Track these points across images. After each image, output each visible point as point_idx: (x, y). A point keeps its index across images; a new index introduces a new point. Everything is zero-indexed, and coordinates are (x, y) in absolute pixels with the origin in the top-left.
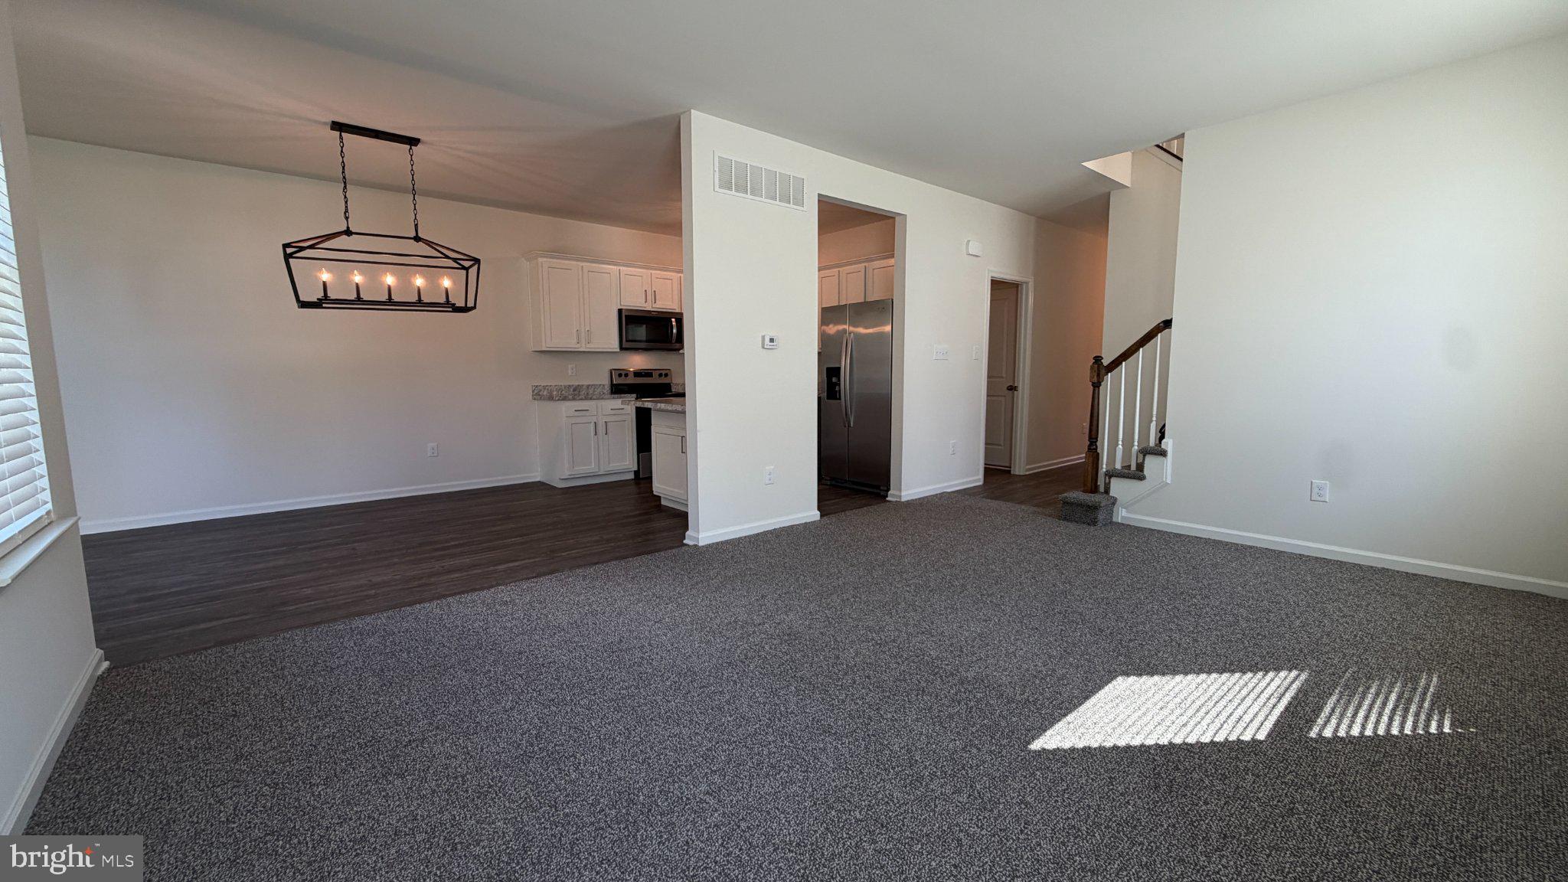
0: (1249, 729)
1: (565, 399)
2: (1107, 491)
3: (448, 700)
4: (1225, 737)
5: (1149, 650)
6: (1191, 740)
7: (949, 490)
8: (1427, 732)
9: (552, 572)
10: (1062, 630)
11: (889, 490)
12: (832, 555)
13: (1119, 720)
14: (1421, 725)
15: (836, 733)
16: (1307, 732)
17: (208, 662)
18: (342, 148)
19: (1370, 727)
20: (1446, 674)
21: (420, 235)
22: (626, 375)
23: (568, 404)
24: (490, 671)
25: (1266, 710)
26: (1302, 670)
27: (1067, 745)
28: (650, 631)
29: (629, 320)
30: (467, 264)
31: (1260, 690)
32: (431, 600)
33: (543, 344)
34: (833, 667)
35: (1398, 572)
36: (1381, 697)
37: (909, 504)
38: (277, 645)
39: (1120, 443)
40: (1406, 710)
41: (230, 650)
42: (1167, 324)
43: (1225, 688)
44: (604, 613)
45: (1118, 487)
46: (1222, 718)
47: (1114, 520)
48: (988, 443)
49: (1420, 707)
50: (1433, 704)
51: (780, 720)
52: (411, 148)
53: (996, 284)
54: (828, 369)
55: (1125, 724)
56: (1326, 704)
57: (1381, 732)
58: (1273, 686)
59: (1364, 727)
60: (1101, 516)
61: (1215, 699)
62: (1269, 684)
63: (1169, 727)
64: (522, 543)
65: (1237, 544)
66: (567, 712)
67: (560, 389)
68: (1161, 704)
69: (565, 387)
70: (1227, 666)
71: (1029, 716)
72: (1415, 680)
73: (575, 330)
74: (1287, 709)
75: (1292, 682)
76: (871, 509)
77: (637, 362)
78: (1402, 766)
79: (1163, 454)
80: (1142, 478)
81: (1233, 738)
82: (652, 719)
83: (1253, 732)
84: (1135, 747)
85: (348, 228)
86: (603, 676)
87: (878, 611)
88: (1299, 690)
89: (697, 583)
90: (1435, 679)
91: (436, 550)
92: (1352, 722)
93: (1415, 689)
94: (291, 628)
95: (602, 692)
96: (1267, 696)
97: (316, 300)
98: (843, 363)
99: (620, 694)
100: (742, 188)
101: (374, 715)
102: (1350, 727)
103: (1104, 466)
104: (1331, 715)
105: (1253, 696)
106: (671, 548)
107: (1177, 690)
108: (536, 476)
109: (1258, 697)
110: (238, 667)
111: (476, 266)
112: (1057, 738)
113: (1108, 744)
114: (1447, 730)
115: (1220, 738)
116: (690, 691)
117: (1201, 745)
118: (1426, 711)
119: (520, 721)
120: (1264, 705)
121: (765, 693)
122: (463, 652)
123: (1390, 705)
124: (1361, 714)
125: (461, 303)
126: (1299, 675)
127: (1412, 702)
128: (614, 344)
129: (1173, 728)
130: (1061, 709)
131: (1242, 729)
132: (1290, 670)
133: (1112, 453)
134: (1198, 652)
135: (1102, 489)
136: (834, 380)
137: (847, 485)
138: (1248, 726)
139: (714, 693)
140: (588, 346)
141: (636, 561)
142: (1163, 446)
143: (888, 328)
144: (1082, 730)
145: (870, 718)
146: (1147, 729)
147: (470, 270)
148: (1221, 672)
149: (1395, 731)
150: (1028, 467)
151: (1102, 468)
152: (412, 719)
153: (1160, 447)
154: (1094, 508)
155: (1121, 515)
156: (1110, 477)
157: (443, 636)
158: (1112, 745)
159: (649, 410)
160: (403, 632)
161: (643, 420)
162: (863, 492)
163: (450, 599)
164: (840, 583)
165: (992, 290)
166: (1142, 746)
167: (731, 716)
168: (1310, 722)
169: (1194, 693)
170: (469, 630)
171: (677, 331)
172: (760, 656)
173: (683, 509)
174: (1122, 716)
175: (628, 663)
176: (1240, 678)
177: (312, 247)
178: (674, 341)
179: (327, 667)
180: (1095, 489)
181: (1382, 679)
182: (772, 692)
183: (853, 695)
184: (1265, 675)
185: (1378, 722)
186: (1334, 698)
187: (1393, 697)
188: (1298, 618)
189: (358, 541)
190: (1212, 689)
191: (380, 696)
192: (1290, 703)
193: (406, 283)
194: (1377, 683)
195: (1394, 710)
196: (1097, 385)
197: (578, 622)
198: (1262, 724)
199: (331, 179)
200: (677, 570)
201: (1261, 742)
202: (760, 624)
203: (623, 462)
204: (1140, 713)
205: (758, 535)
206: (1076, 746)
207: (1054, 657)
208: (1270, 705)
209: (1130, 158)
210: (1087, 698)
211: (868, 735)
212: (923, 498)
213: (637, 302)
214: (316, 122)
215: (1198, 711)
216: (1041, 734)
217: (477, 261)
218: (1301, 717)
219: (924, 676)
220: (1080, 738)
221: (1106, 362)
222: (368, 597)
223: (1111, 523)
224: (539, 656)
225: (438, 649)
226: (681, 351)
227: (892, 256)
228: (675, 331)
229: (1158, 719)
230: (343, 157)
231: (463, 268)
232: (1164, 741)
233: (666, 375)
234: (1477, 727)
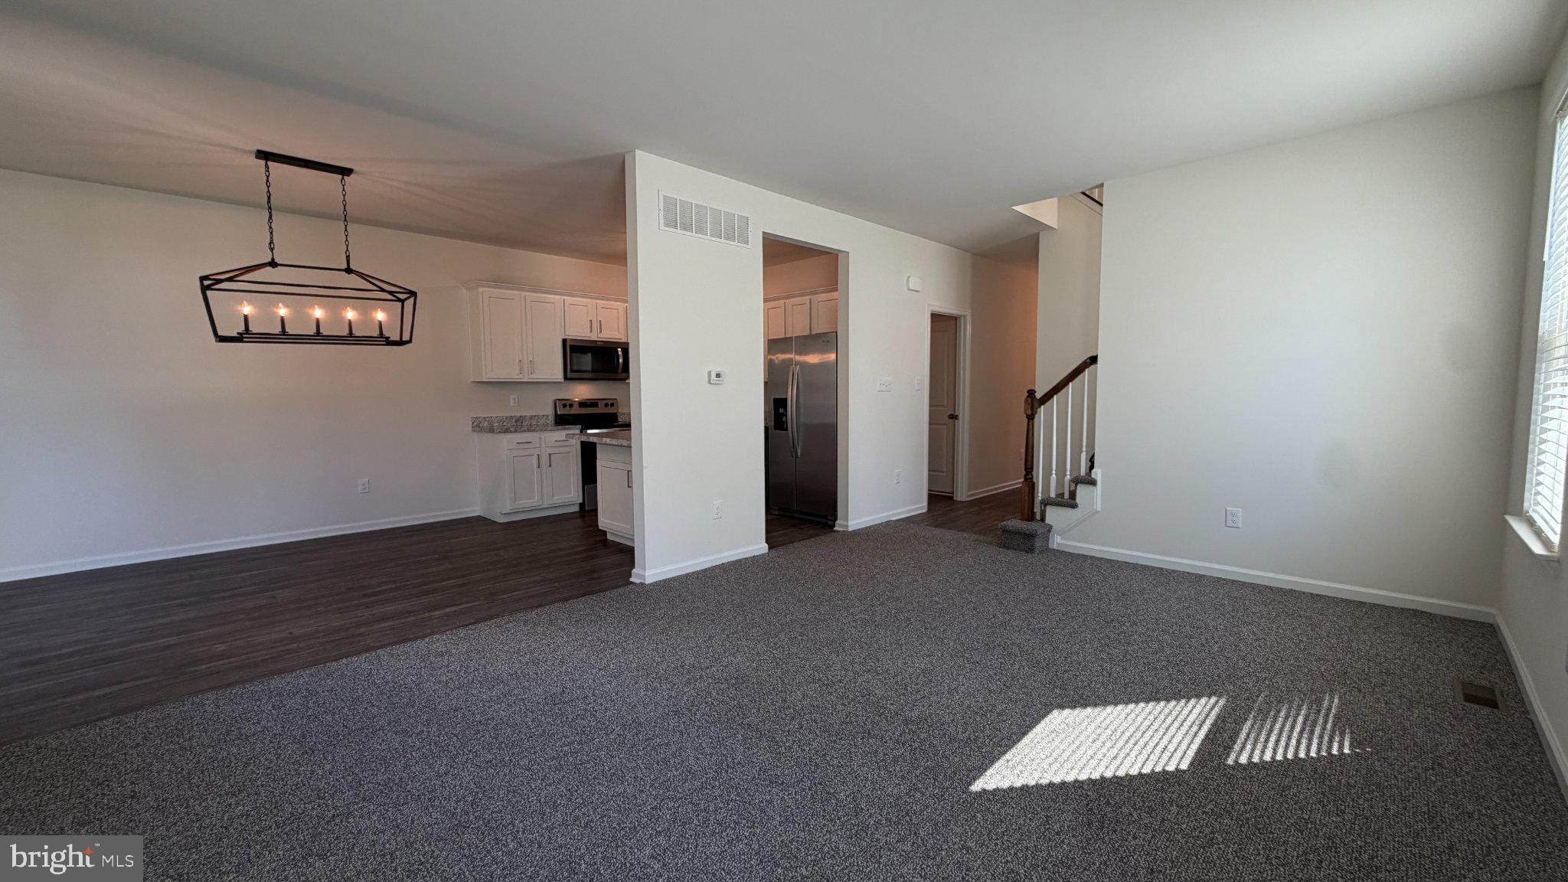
0: (1173, 759)
1: (507, 431)
2: (1043, 519)
3: (376, 767)
4: (1151, 768)
5: (1082, 681)
6: (1121, 773)
7: (894, 519)
8: (1330, 754)
9: (490, 618)
10: (1002, 663)
11: (836, 519)
12: (780, 591)
13: (1054, 755)
14: (1324, 747)
15: (783, 783)
16: (1226, 759)
17: (103, 735)
18: (268, 177)
19: (1280, 751)
20: (1345, 694)
21: (352, 267)
22: (571, 406)
23: (509, 436)
24: (423, 731)
25: (1189, 738)
26: (1220, 696)
27: (1005, 785)
28: (594, 681)
29: (573, 349)
30: (402, 296)
31: (1183, 719)
32: (359, 653)
33: (484, 374)
34: (780, 711)
35: (1304, 593)
36: (1290, 719)
37: (857, 533)
38: (185, 712)
39: (1054, 472)
40: (1312, 732)
41: (129, 719)
42: (1093, 360)
43: (1151, 717)
44: (546, 661)
45: (1053, 515)
46: (1149, 748)
47: (1050, 547)
48: (931, 470)
49: (1324, 728)
50: (1334, 725)
51: (727, 772)
52: (343, 179)
53: (936, 318)
54: (776, 400)
55: (1060, 759)
56: (1242, 729)
57: (1290, 756)
58: (1196, 711)
59: (1275, 751)
60: (1038, 544)
61: (1143, 728)
62: (1191, 712)
63: (1101, 760)
64: (460, 586)
65: (1162, 569)
66: (505, 775)
67: (501, 420)
68: (1094, 736)
69: (507, 418)
70: (1154, 694)
71: (970, 755)
72: (1319, 701)
73: (517, 361)
74: (1207, 736)
75: (1212, 709)
76: (818, 539)
77: (582, 391)
78: (1308, 789)
79: (1093, 483)
80: (1074, 506)
81: (1158, 769)
82: (595, 778)
83: (1176, 762)
84: (1070, 783)
85: (273, 259)
86: (544, 731)
87: (825, 649)
88: (1218, 717)
89: (644, 625)
90: (1336, 700)
91: (365, 596)
92: (1265, 747)
93: (1319, 711)
94: (203, 691)
95: (543, 750)
96: (1189, 724)
97: (237, 335)
98: (790, 393)
99: (562, 751)
100: (687, 227)
101: (294, 788)
102: (1263, 752)
103: (1040, 495)
104: (1246, 740)
105: (1176, 724)
106: (617, 587)
107: (1108, 721)
108: (475, 510)
109: (1182, 725)
110: (139, 740)
111: (412, 299)
112: (997, 777)
113: (1044, 782)
114: (1346, 751)
115: (1146, 770)
116: (635, 745)
117: (1130, 778)
118: (1329, 732)
119: (455, 787)
120: (1187, 734)
121: (712, 743)
122: (393, 711)
123: (1298, 729)
124: (1273, 739)
125: (395, 337)
126: (1217, 702)
127: (1316, 724)
128: (559, 375)
129: (1104, 763)
130: (1001, 746)
131: (1167, 759)
132: (1210, 697)
133: (1047, 482)
134: (1127, 681)
135: (1038, 517)
136: (781, 410)
137: (796, 515)
138: (1172, 755)
139: (660, 745)
140: (530, 377)
141: (579, 604)
142: (1093, 476)
143: (833, 356)
144: (1020, 768)
145: (817, 766)
146: (1081, 764)
147: (405, 303)
148: (1147, 701)
149: (1302, 755)
150: (969, 493)
151: (1038, 496)
152: (336, 792)
153: (1090, 476)
154: (1030, 536)
155: (1057, 541)
156: (1045, 506)
157: (372, 694)
158: (1048, 781)
159: (594, 445)
160: (328, 691)
161: (589, 453)
162: (811, 522)
163: (380, 652)
164: (788, 620)
165: (932, 322)
166: (1076, 781)
167: (677, 770)
168: (1228, 748)
169: (1124, 724)
170: (401, 685)
171: (624, 360)
172: (706, 703)
173: (629, 544)
174: (1057, 751)
175: (570, 717)
176: (1165, 706)
177: (230, 279)
178: (620, 371)
179: (241, 735)
180: (1031, 517)
181: (1291, 702)
182: (719, 741)
183: (799, 741)
184: (1187, 702)
185: (1287, 746)
186: (1249, 723)
187: (1300, 719)
188: (1217, 642)
189: (280, 588)
190: (1140, 719)
191: (301, 766)
192: (1210, 730)
193: (336, 317)
194: (1286, 706)
195: (1301, 733)
196: (1031, 418)
197: (519, 672)
198: (1185, 753)
199: (256, 206)
200: (623, 612)
201: (1184, 772)
202: (707, 668)
203: (568, 495)
204: (1074, 746)
205: (705, 570)
206: (1015, 785)
207: (994, 692)
208: (1192, 733)
209: (1056, 205)
210: (1024, 734)
211: (815, 784)
212: (870, 527)
213: (581, 331)
214: (237, 149)
215: (1127, 742)
216: (982, 774)
217: (413, 294)
218: (1219, 745)
219: (869, 717)
220: (1018, 776)
221: (1038, 395)
222: (289, 652)
223: (1048, 549)
224: (476, 712)
225: (366, 709)
226: (627, 381)
227: (836, 290)
228: (621, 360)
229: (1090, 752)
230: (268, 187)
231: (399, 300)
232: (1096, 776)
233: (612, 405)
234: (1372, 747)
